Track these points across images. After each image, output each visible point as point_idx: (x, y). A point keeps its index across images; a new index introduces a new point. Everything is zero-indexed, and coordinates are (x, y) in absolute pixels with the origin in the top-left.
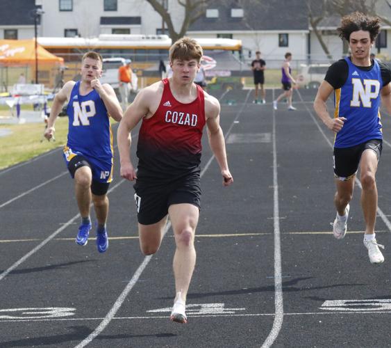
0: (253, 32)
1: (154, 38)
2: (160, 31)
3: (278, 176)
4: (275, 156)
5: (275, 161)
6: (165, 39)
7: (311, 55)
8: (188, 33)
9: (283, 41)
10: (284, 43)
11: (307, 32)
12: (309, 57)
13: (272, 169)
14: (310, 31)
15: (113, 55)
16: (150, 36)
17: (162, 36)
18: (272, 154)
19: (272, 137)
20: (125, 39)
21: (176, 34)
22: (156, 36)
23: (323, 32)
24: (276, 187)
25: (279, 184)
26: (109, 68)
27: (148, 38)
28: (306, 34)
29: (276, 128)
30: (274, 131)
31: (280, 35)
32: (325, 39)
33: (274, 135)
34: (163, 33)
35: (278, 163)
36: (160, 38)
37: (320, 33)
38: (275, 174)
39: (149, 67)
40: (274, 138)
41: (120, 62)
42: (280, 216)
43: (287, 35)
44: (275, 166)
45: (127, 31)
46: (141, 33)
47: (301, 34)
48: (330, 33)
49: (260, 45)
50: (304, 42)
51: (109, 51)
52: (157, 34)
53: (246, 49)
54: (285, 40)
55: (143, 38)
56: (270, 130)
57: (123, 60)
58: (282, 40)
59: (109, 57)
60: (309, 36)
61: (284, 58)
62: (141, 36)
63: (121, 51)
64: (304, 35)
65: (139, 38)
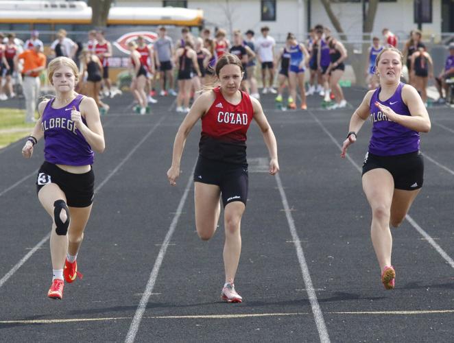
1: (63, 7)
3: (296, 225)
5: (285, 202)
6: (81, 8)
9: (268, 11)
10: (268, 15)
13: (284, 214)
16: (58, 3)
17: (76, 3)
18: (278, 191)
20: (16, 8)
22: (67, 3)
24: (297, 242)
25: (300, 237)
27: (54, 7)
28: (305, 1)
31: (263, 3)
35: (290, 205)
36: (73, 7)
38: (291, 221)
42: (314, 286)
43: (274, 2)
44: (287, 210)
47: (297, 1)
50: (301, 12)
54: (272, 10)
55: (46, 7)
58: (265, 9)
60: (309, 4)
62: (44, 3)
63: (10, 26)
64: (300, 2)
65: (40, 6)
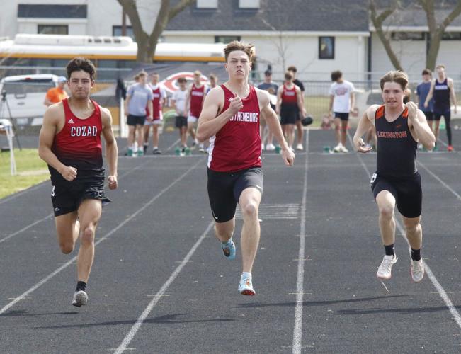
0: (275, 33)
1: (107, 41)
2: (119, 30)
4: (302, 242)
5: (302, 251)
6: (127, 43)
7: (372, 73)
8: (165, 33)
9: (326, 49)
10: (326, 53)
11: (367, 34)
12: (369, 77)
13: (296, 263)
14: (371, 33)
15: (38, 68)
16: (102, 38)
17: (121, 38)
19: (299, 211)
20: (58, 43)
21: (145, 34)
22: (111, 38)
23: (393, 34)
26: (31, 91)
27: (98, 41)
28: (365, 38)
29: (307, 195)
30: (304, 201)
31: (321, 39)
32: (396, 47)
33: (304, 208)
34: (124, 34)
36: (118, 42)
37: (388, 37)
39: (99, 89)
40: (303, 212)
41: (49, 80)
43: (333, 39)
44: (301, 259)
45: (63, 29)
46: (87, 34)
47: (357, 37)
48: (405, 36)
49: (285, 55)
50: (361, 51)
51: (33, 61)
52: (114, 34)
53: (263, 62)
54: (330, 48)
55: (90, 41)
56: (297, 199)
57: (55, 78)
58: (323, 47)
59: (32, 72)
60: (369, 41)
61: (329, 78)
62: (87, 37)
63: (52, 62)
64: (360, 38)
65: (84, 40)
